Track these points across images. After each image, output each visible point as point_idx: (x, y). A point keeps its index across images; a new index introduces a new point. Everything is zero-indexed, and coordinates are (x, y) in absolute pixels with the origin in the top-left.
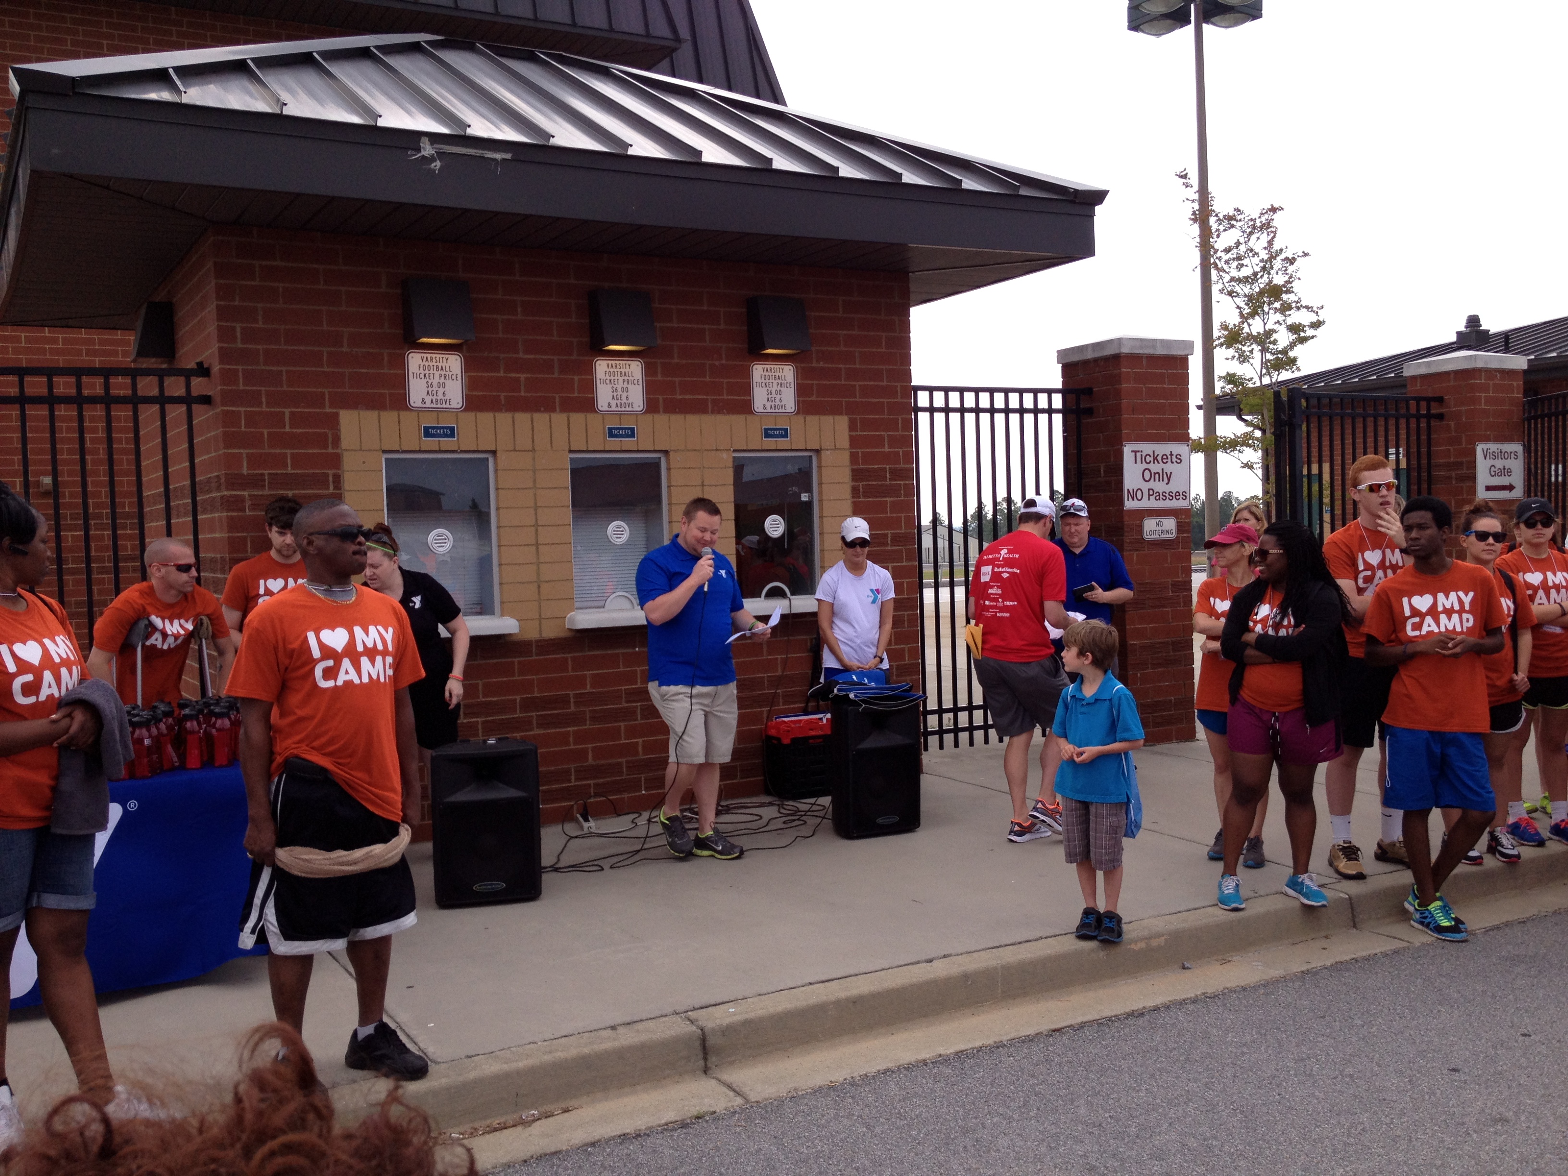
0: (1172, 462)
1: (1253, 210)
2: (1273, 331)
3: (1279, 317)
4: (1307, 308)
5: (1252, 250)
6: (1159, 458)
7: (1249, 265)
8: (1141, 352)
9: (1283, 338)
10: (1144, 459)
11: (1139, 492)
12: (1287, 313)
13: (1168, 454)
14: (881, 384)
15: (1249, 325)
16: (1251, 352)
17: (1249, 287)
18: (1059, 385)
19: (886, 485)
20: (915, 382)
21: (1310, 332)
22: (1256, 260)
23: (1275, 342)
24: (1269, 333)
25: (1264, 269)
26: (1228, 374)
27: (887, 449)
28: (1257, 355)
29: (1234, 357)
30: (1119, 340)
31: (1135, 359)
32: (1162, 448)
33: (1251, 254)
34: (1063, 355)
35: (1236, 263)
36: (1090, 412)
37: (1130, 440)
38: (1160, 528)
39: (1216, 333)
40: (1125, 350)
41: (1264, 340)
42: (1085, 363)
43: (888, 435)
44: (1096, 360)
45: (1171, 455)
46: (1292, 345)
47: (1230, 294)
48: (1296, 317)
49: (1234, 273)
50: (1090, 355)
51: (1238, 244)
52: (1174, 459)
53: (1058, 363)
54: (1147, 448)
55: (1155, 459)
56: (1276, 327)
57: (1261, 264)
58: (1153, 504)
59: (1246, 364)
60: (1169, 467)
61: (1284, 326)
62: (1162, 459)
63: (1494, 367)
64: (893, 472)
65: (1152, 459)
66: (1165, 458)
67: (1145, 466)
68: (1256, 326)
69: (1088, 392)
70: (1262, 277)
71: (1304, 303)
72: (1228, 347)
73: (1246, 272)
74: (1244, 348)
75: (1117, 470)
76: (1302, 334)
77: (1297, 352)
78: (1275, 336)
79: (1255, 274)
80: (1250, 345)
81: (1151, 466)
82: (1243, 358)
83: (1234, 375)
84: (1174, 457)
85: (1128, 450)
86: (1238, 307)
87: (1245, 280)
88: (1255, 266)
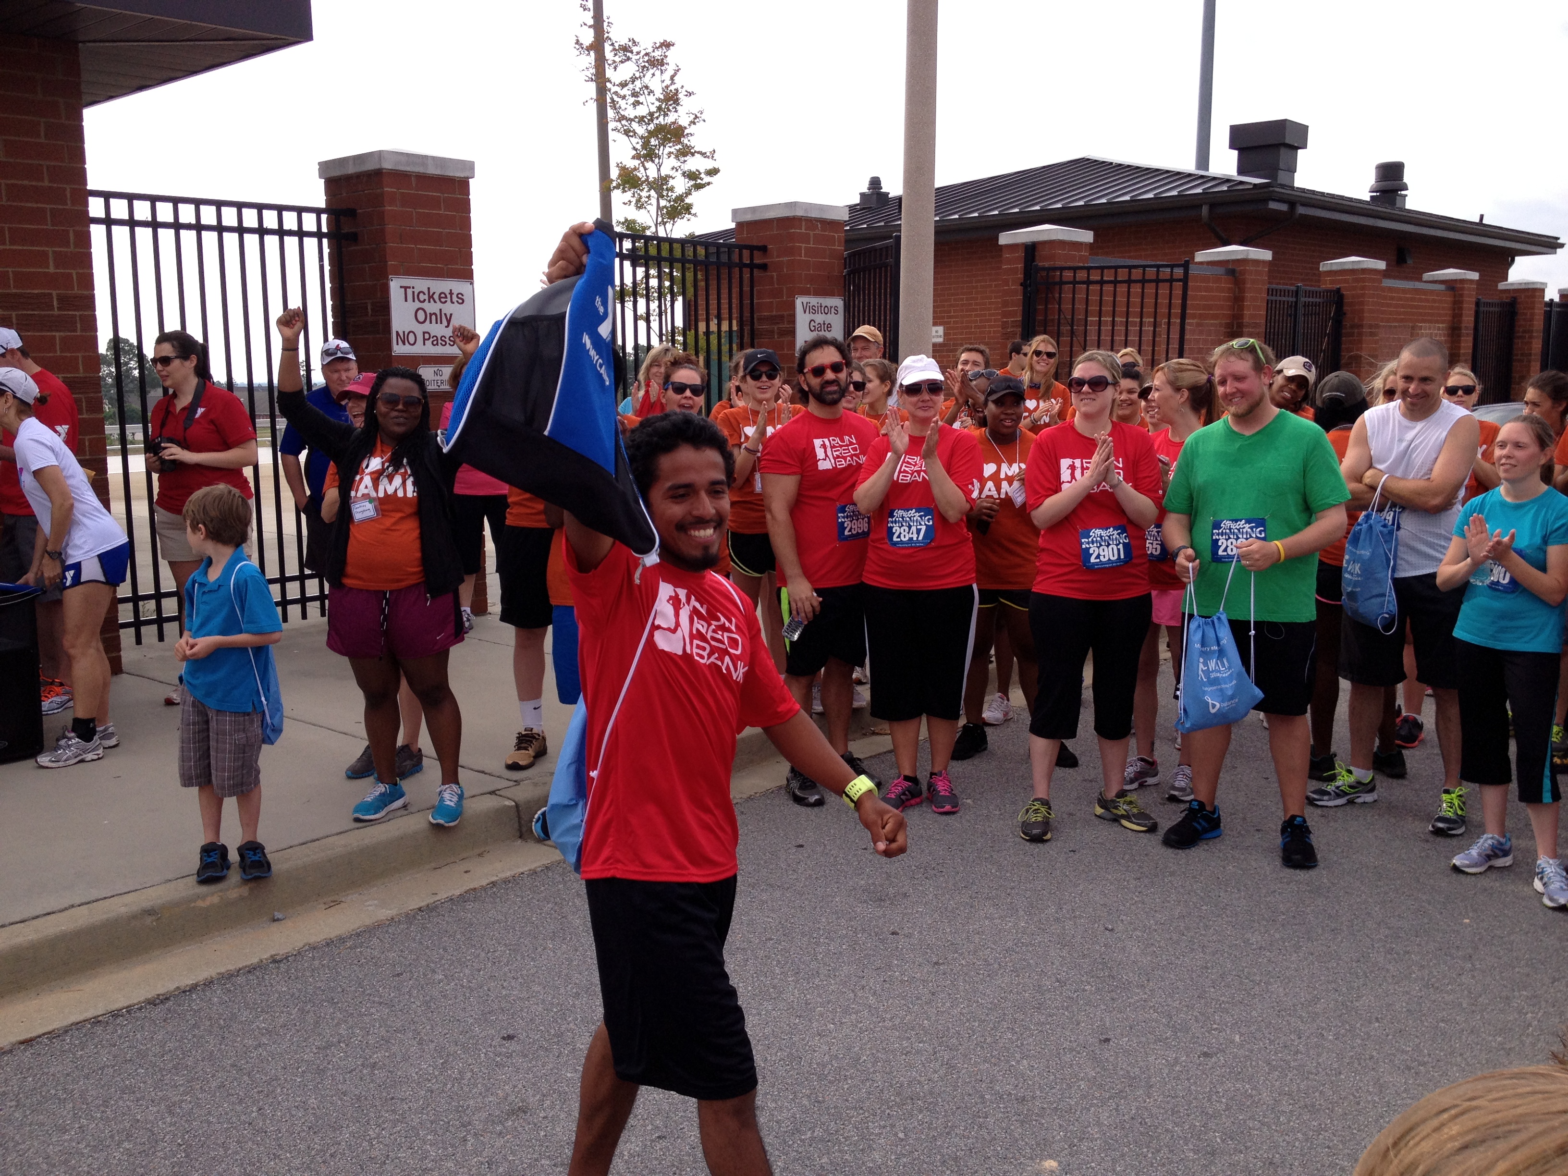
0: (453, 303)
1: (646, 44)
2: (668, 177)
3: (673, 162)
4: (703, 154)
5: (647, 87)
6: (436, 297)
7: (645, 103)
8: (408, 169)
9: (680, 185)
10: (416, 297)
11: (411, 334)
12: (682, 159)
13: (447, 292)
14: (40, 184)
15: (646, 169)
16: (649, 197)
17: (645, 127)
18: (322, 205)
19: (52, 316)
20: (91, 186)
21: (706, 179)
22: (651, 99)
23: (672, 189)
24: (665, 179)
25: (659, 109)
26: (626, 220)
27: (52, 270)
28: (654, 201)
29: (630, 201)
30: (380, 153)
31: (400, 177)
32: (440, 286)
33: (646, 92)
34: (325, 168)
35: (632, 100)
36: (353, 238)
37: (397, 273)
38: (438, 378)
39: (614, 173)
40: (387, 165)
41: (660, 185)
42: (348, 178)
43: (54, 252)
44: (358, 176)
45: (451, 293)
46: (688, 193)
47: (627, 133)
48: (694, 163)
49: (631, 112)
50: (351, 170)
51: (633, 80)
52: (455, 299)
53: (320, 177)
54: (420, 284)
55: (431, 297)
56: (672, 173)
57: (657, 104)
58: (429, 349)
59: (642, 211)
60: (448, 308)
61: (680, 172)
62: (440, 298)
63: (813, 216)
64: (61, 299)
65: (426, 297)
66: (443, 297)
67: (418, 305)
68: (652, 171)
69: (351, 213)
70: (657, 118)
71: (696, 149)
72: (624, 191)
73: (642, 111)
74: (644, 194)
75: (384, 308)
76: (699, 181)
77: (693, 199)
78: (671, 182)
79: (651, 114)
80: (649, 191)
81: (425, 306)
82: (640, 205)
83: (634, 222)
84: (454, 297)
85: (395, 285)
86: (635, 149)
87: (641, 120)
88: (650, 105)
